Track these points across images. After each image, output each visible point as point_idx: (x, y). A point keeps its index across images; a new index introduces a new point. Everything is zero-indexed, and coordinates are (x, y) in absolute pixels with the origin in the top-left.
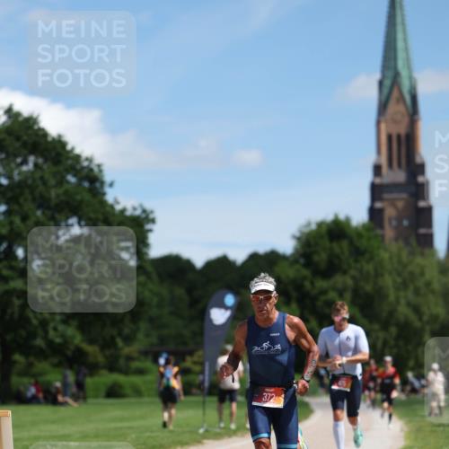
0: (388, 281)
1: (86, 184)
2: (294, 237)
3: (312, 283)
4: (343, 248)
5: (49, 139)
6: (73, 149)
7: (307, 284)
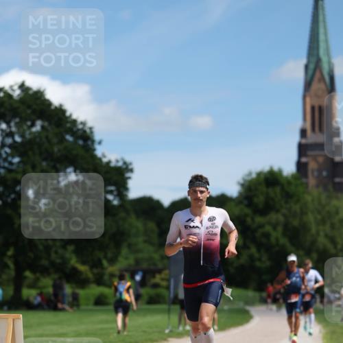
0: (311, 218)
1: (81, 142)
2: (239, 183)
3: (253, 219)
4: (276, 192)
5: (53, 107)
6: (71, 115)
7: (249, 220)
